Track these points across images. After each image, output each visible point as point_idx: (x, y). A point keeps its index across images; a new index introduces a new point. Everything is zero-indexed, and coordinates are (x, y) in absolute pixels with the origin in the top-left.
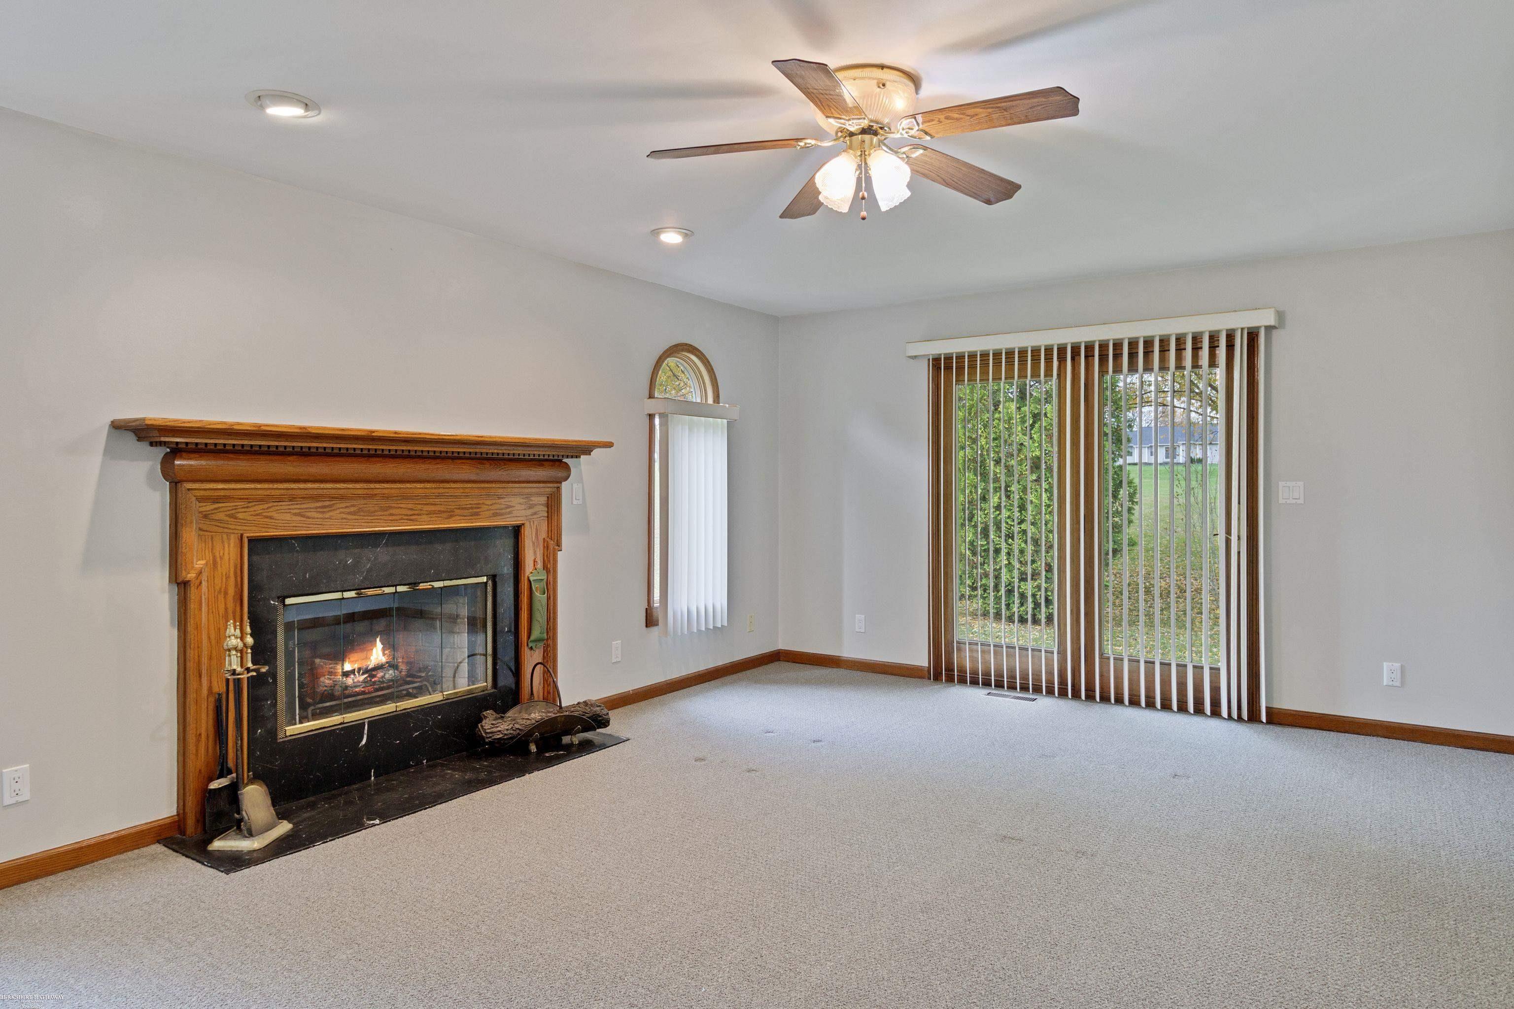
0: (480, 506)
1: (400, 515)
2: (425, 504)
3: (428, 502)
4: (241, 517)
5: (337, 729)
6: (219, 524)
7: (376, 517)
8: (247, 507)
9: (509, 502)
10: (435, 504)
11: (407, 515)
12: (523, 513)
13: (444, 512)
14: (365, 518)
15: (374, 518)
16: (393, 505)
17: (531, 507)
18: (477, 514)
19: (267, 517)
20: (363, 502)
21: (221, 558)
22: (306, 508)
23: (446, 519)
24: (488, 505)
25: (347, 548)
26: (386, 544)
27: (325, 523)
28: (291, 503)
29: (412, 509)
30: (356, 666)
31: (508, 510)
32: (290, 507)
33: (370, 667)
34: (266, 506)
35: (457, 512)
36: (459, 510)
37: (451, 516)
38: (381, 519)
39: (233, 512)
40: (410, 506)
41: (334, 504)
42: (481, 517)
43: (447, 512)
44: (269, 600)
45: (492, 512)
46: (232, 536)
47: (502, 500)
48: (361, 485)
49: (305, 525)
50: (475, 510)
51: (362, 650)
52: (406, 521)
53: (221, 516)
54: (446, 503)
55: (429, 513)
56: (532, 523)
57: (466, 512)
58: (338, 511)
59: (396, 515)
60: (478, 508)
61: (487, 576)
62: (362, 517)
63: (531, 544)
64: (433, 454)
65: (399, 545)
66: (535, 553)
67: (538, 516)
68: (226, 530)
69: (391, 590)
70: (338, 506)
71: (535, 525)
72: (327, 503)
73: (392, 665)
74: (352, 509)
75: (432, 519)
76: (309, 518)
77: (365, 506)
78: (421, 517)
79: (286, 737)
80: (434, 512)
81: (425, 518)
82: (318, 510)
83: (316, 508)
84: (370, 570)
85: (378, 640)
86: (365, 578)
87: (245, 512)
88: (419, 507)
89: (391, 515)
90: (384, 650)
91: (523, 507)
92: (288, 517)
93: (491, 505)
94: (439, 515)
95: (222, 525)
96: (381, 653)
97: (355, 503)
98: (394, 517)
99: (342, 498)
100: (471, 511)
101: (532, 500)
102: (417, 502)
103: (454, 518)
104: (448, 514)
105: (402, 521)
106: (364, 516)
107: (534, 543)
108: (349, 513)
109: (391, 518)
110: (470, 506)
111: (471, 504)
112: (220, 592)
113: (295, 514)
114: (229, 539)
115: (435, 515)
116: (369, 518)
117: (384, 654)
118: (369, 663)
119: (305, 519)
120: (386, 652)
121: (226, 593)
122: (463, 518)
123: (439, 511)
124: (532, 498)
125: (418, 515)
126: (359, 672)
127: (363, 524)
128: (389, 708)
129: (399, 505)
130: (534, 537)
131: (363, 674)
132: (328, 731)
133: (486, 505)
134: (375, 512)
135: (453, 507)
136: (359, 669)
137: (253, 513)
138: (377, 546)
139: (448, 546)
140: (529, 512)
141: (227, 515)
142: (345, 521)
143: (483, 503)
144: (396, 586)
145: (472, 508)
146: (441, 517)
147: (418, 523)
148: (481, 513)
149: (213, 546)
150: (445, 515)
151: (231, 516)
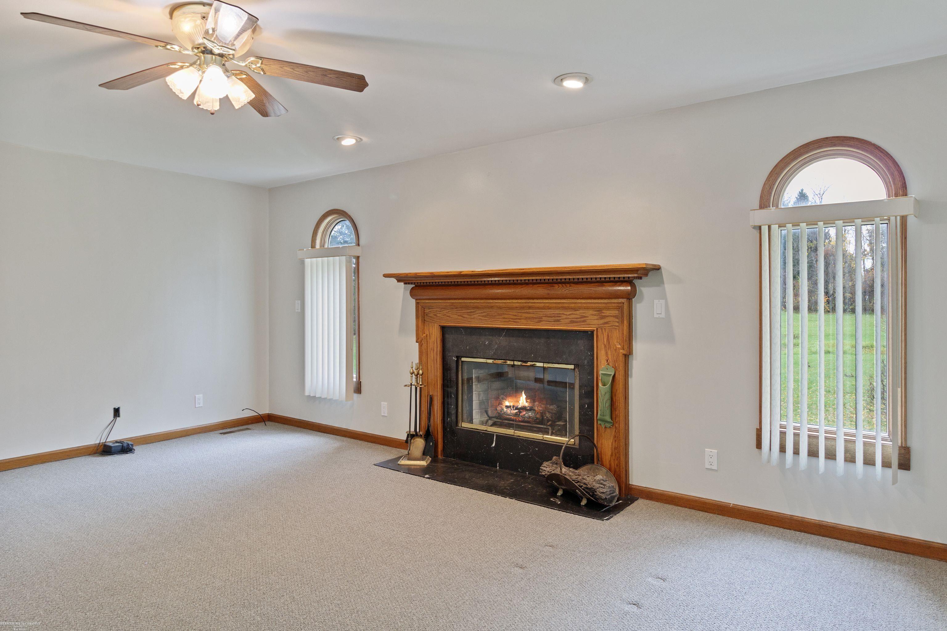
0: (560, 315)
1: (509, 318)
2: (524, 313)
3: (525, 312)
4: (438, 316)
5: (481, 432)
6: (431, 319)
7: (496, 319)
8: (441, 311)
9: (584, 313)
10: (530, 313)
11: (513, 319)
12: (596, 322)
13: (536, 318)
14: (491, 319)
15: (495, 319)
16: (505, 313)
17: (603, 317)
18: (558, 321)
19: (448, 316)
20: (489, 310)
21: (432, 334)
22: (464, 313)
23: (537, 323)
24: (566, 315)
25: (485, 335)
26: (505, 336)
27: (472, 321)
28: (457, 310)
29: (515, 315)
30: (512, 404)
31: (583, 319)
32: (457, 312)
33: (519, 407)
34: (448, 311)
35: (544, 318)
36: (545, 318)
37: (541, 321)
38: (498, 321)
39: (436, 313)
40: (514, 314)
41: (475, 311)
42: (560, 323)
43: (538, 318)
44: (452, 357)
45: (570, 320)
46: (436, 324)
47: (577, 312)
48: (484, 301)
49: (462, 321)
50: (556, 318)
51: (516, 397)
52: (512, 322)
53: (431, 315)
54: (536, 313)
55: (526, 318)
56: (604, 330)
57: (550, 319)
58: (477, 315)
59: (507, 318)
60: (559, 317)
61: (574, 365)
62: (489, 319)
63: (603, 346)
64: (513, 282)
65: (513, 336)
66: (607, 354)
67: (610, 325)
68: (434, 322)
69: (512, 363)
70: (478, 312)
71: (607, 332)
72: (472, 310)
73: (531, 409)
74: (484, 314)
75: (527, 322)
76: (464, 317)
77: (490, 312)
78: (521, 320)
79: (462, 427)
80: (529, 318)
81: (523, 321)
82: (469, 314)
83: (468, 313)
84: (496, 350)
85: (523, 393)
86: (494, 353)
87: (440, 313)
88: (520, 314)
89: (504, 318)
90: (527, 399)
91: (596, 317)
92: (456, 316)
93: (569, 315)
94: (532, 320)
95: (432, 319)
96: (525, 401)
97: (485, 310)
98: (506, 320)
99: (477, 308)
100: (554, 318)
101: (603, 313)
102: (519, 311)
103: (542, 323)
104: (538, 319)
105: (510, 322)
106: (490, 318)
107: (605, 346)
108: (482, 316)
109: (504, 320)
110: (553, 315)
111: (554, 314)
112: (432, 349)
113: (459, 316)
114: (434, 325)
115: (530, 320)
116: (493, 319)
117: (527, 402)
118: (518, 404)
119: (463, 318)
120: (528, 401)
121: (434, 350)
122: (548, 323)
123: (532, 317)
124: (603, 311)
125: (519, 319)
126: (513, 408)
127: (489, 323)
128: (510, 432)
129: (509, 313)
130: (605, 340)
131: (516, 409)
132: (477, 431)
133: (565, 315)
134: (495, 316)
135: (542, 315)
136: (513, 406)
137: (442, 314)
138: (500, 336)
139: (543, 341)
140: (602, 321)
141: (434, 315)
142: (480, 320)
143: (563, 314)
144: (514, 361)
145: (554, 317)
146: (534, 321)
147: (519, 324)
148: (561, 320)
149: (429, 329)
150: (537, 320)
151: (435, 315)
